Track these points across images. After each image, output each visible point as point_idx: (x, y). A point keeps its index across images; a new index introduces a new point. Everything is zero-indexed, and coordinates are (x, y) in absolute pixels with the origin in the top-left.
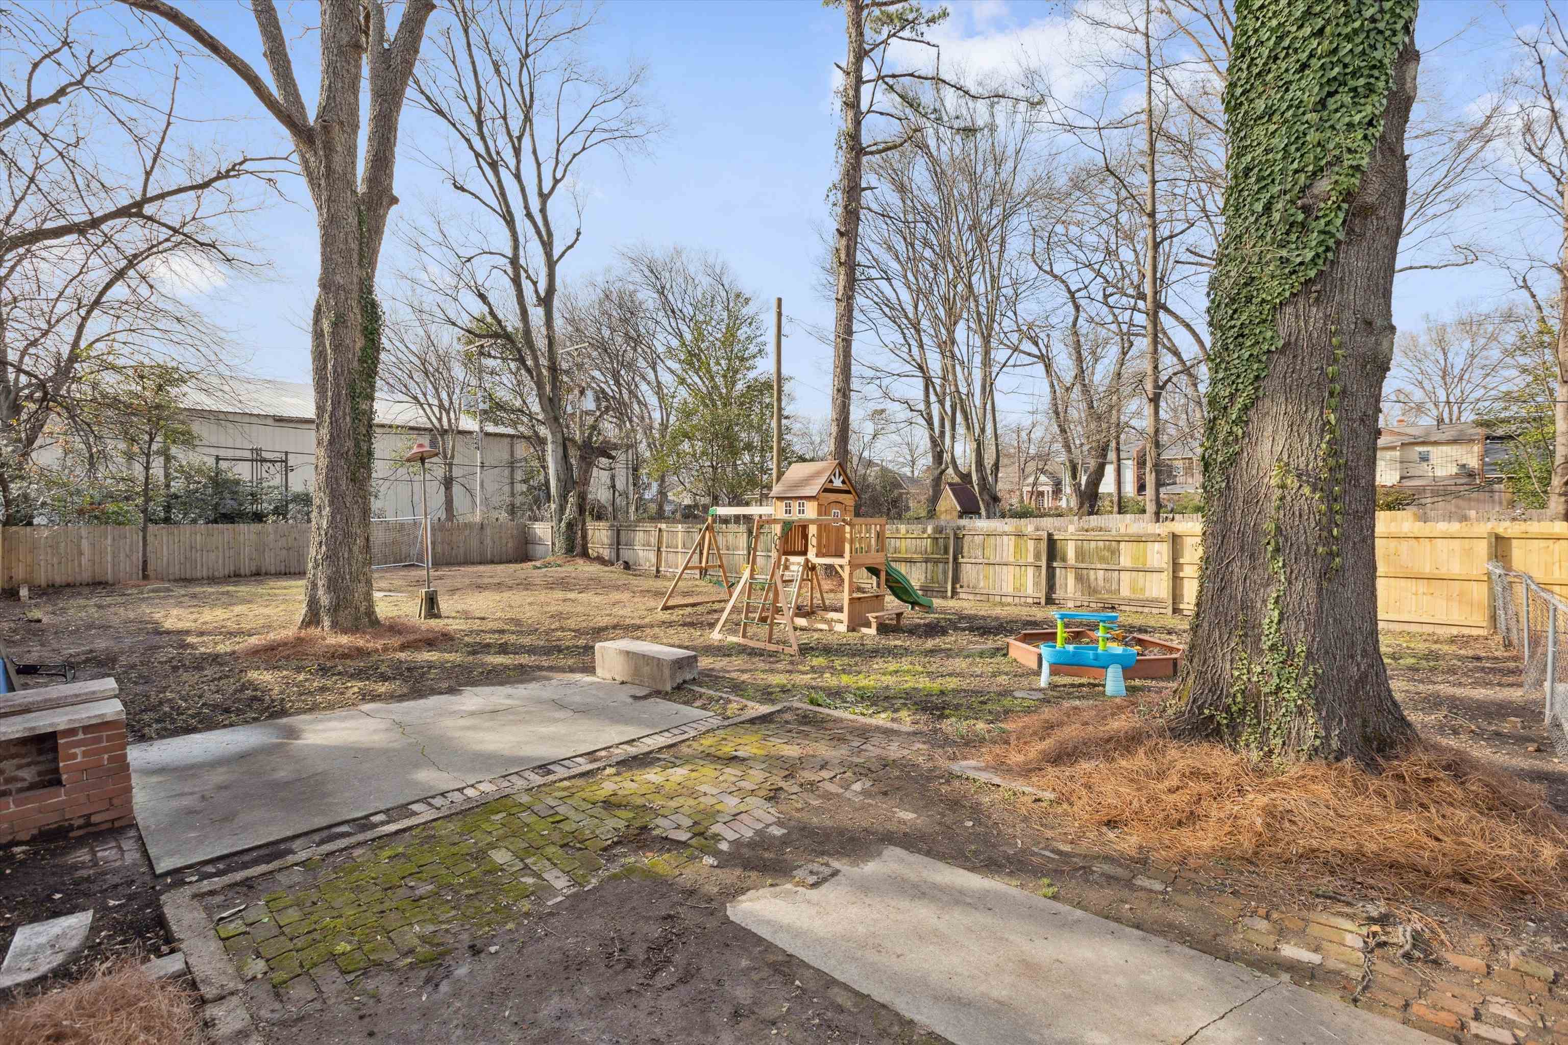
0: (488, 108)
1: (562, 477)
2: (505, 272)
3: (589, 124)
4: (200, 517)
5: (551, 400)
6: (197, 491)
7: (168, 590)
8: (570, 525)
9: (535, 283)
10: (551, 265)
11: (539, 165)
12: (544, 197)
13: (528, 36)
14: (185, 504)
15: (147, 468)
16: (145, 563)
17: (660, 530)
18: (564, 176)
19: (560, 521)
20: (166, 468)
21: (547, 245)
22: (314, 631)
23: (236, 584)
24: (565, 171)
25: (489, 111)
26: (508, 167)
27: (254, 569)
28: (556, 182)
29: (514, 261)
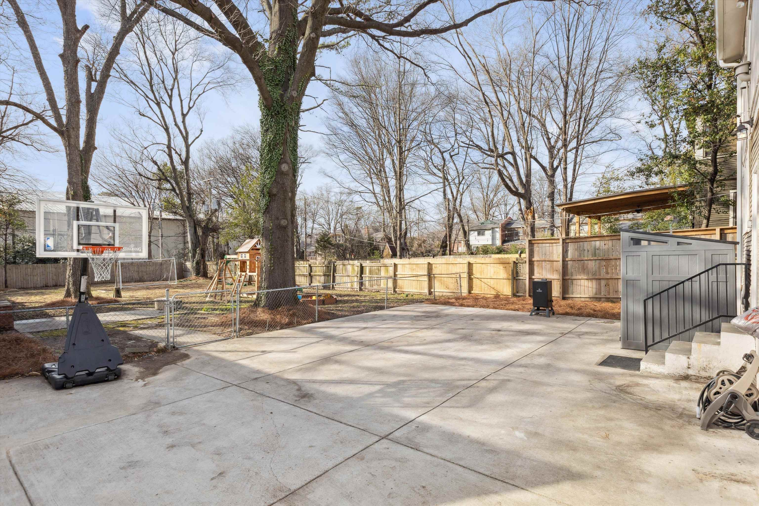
0: (155, 77)
1: (194, 241)
2: (164, 151)
3: (206, 81)
4: (30, 261)
5: (188, 208)
6: (28, 249)
7: (16, 291)
8: (197, 263)
9: (180, 155)
10: (188, 147)
11: (181, 101)
12: (184, 116)
13: (176, 42)
14: (22, 255)
15: (6, 241)
16: (6, 281)
17: (235, 265)
18: (194, 105)
19: (193, 261)
20: (13, 240)
21: (186, 139)
22: (69, 299)
23: (45, 289)
24: (194, 103)
25: (156, 80)
26: (166, 104)
27: (54, 284)
28: (190, 108)
29: (169, 147)
